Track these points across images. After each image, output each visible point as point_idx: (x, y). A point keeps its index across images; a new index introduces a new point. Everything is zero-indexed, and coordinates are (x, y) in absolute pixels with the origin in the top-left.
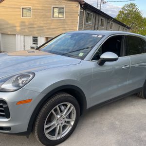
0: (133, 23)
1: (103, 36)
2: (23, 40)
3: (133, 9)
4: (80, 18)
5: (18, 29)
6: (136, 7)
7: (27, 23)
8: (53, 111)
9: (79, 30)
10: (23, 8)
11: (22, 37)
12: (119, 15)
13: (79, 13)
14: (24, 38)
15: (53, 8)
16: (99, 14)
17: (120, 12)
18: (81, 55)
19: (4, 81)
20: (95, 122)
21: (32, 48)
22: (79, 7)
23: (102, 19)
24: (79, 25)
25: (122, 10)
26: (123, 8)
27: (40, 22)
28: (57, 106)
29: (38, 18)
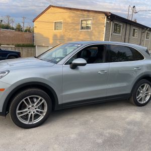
1: (82, 45)
4: (106, 29)
5: (51, 41)
7: (58, 35)
8: (24, 100)
9: (105, 41)
13: (105, 25)
15: (82, 21)
16: (130, 24)
18: (58, 60)
22: (106, 18)
23: (134, 30)
24: (105, 36)
27: (70, 35)
28: (28, 98)
29: (68, 31)
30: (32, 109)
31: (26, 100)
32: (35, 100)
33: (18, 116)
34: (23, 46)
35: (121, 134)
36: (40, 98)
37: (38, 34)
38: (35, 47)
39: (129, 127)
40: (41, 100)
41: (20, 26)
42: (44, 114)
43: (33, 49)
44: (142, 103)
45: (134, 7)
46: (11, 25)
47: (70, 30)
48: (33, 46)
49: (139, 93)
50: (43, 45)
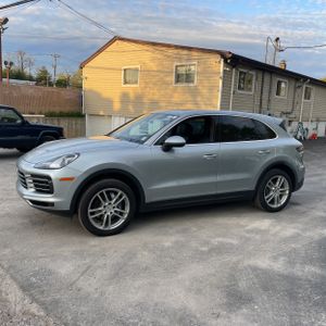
4: (223, 83)
5: (117, 106)
7: (132, 95)
8: (98, 194)
10: (125, 70)
13: (222, 75)
15: (177, 67)
19: (52, 161)
23: (279, 82)
24: (222, 95)
27: (154, 93)
28: (104, 191)
29: (151, 85)
30: (108, 209)
31: (102, 195)
32: (113, 196)
33: (91, 217)
34: (62, 115)
35: (235, 242)
36: (120, 192)
37: (91, 91)
38: (84, 116)
39: (248, 235)
40: (121, 197)
41: (45, 72)
42: (126, 216)
43: (79, 121)
44: (275, 206)
45: (277, 39)
46: (27, 71)
47: (155, 84)
48: (81, 116)
49: (269, 191)
50: (102, 113)
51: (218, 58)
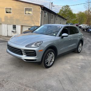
0: (68, 17)
1: (62, 27)
2: (7, 27)
3: (68, 9)
4: (41, 15)
6: (69, 8)
10: (6, 8)
11: (6, 25)
12: (60, 12)
14: (7, 26)
16: (51, 12)
17: (61, 10)
18: (54, 34)
20: (60, 61)
21: (12, 31)
25: (61, 9)
26: (62, 8)
29: (16, 14)
30: (50, 59)
45: (52, 3)
51: (39, 7)
